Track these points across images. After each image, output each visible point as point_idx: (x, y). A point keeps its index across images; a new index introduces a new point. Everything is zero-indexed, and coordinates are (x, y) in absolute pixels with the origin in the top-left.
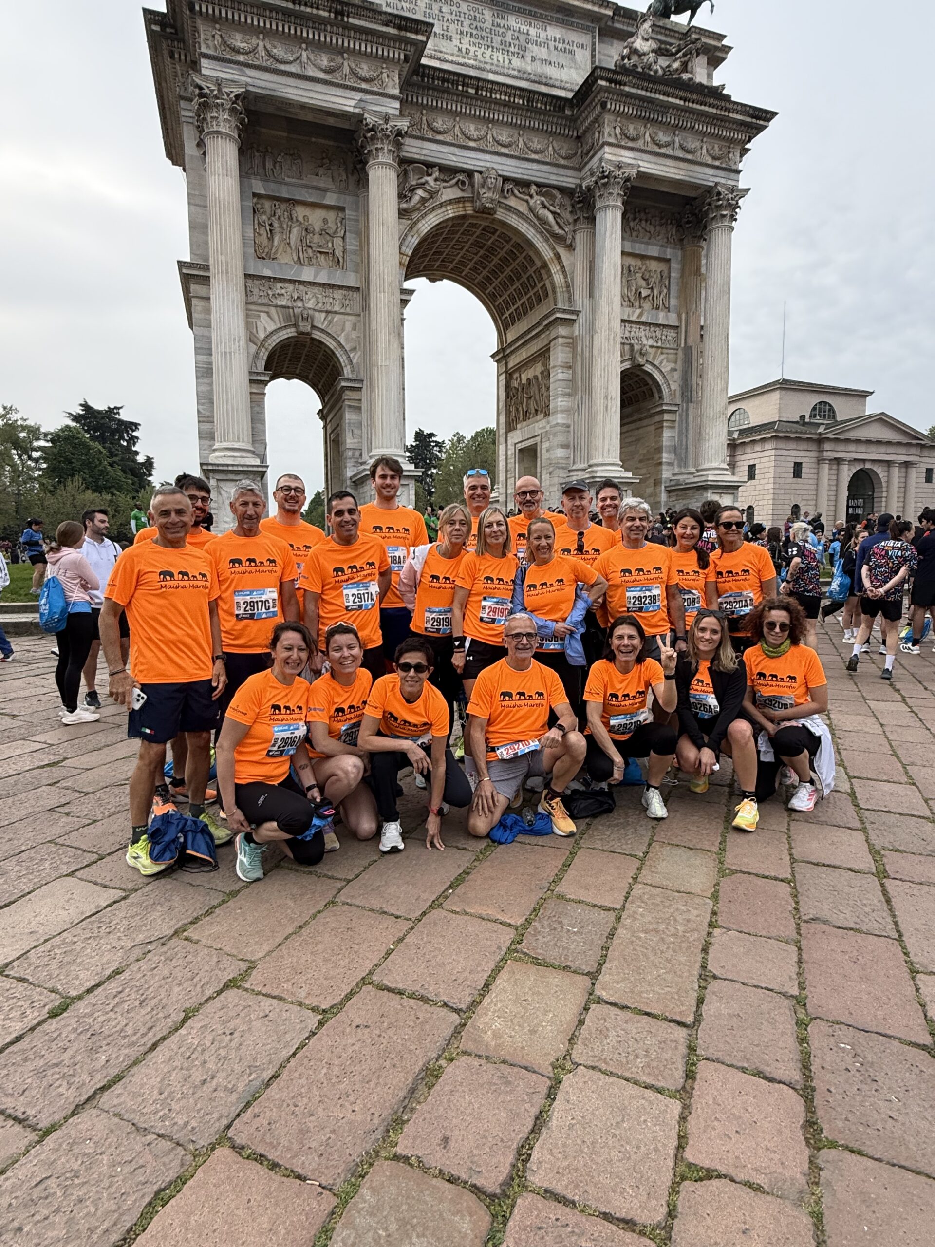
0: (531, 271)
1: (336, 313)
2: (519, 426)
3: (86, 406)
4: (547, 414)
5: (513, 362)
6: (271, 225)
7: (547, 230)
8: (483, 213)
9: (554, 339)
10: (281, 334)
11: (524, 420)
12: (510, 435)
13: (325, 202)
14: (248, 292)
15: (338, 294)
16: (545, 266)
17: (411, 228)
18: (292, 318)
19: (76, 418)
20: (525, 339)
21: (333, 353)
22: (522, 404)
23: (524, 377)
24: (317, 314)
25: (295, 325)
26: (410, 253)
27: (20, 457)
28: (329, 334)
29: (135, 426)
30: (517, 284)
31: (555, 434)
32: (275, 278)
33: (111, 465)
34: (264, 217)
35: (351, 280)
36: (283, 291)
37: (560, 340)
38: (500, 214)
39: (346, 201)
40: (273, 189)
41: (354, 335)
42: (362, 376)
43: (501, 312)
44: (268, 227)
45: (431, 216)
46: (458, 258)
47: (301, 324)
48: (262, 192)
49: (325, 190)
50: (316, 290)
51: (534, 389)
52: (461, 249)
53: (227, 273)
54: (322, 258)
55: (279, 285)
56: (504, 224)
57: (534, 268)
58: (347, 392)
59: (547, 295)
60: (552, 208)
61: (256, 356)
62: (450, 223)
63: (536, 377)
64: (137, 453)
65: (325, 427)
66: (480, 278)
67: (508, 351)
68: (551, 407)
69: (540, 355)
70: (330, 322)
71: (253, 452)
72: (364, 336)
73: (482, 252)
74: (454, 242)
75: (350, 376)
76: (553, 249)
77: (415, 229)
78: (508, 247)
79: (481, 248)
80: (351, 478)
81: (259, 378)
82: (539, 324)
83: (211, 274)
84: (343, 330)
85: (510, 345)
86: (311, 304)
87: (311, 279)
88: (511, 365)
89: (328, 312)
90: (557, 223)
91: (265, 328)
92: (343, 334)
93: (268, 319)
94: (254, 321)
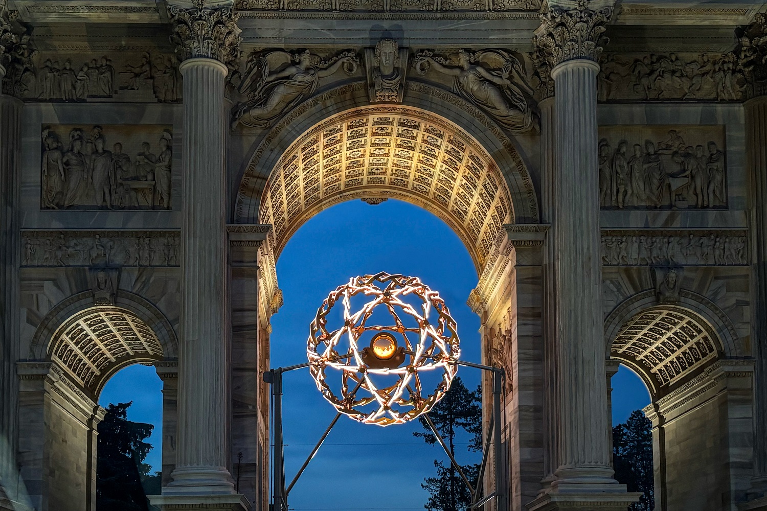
1: (153, 270)
6: (66, 163)
9: (512, 273)
10: (71, 307)
15: (158, 244)
16: (492, 165)
18: (88, 285)
26: (268, 174)
34: (57, 155)
35: (178, 222)
36: (78, 249)
38: (412, 101)
40: (70, 116)
44: (61, 167)
45: (301, 119)
48: (55, 121)
49: (145, 106)
50: (125, 241)
51: (505, 351)
56: (422, 114)
58: (167, 382)
59: (506, 208)
60: (496, 80)
61: (34, 341)
76: (503, 138)
81: (35, 372)
84: (164, 292)
87: (119, 228)
91: (50, 302)
92: (163, 299)
93: (54, 289)
94: (34, 293)
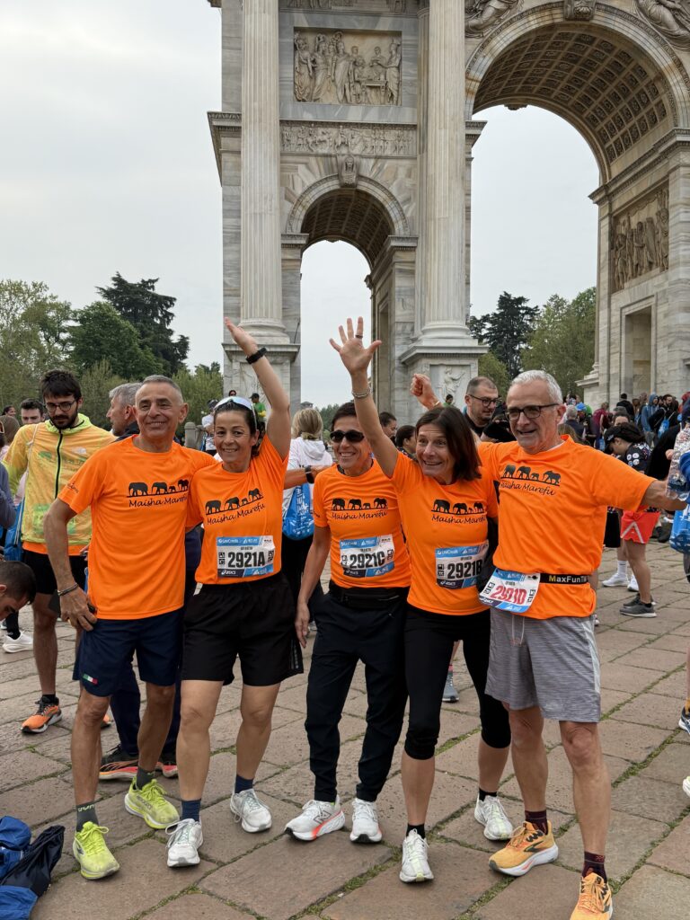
0: (642, 85)
1: (387, 158)
2: (626, 285)
3: (119, 281)
4: (665, 268)
5: (619, 202)
6: (314, 62)
7: (663, 32)
8: (576, 19)
9: (675, 169)
10: (321, 187)
11: (634, 276)
12: (615, 296)
13: (377, 29)
14: (284, 140)
15: (391, 135)
16: (661, 76)
17: (483, 47)
18: (335, 168)
19: (108, 294)
20: (634, 171)
21: (383, 206)
22: (631, 255)
23: (634, 221)
24: (364, 161)
25: (338, 176)
26: (481, 78)
27: (47, 340)
28: (377, 184)
29: (170, 301)
30: (624, 104)
31: (676, 294)
32: (316, 123)
33: (142, 346)
34: (306, 54)
35: (407, 117)
36: (325, 137)
37: (682, 170)
38: (600, 19)
39: (404, 24)
40: (318, 20)
41: (408, 183)
42: (417, 232)
43: (603, 140)
44: (310, 65)
45: (508, 31)
46: (545, 78)
47: (344, 174)
48: (305, 25)
49: (378, 15)
50: (364, 132)
51: (647, 235)
52: (549, 66)
53: (260, 121)
54: (372, 93)
55: (320, 130)
56: (604, 30)
57: (647, 81)
58: (398, 254)
59: (664, 114)
60: (669, 5)
61: (292, 216)
62: (533, 37)
63: (650, 221)
64: (171, 332)
65: (373, 297)
66: (575, 99)
67: (613, 189)
68: (671, 257)
69: (656, 191)
70: (380, 169)
71: (283, 330)
72: (421, 184)
73: (576, 67)
74: (539, 59)
75: (402, 234)
76: (672, 54)
77: (487, 49)
78: (611, 57)
79: (575, 62)
80: (400, 359)
81: (294, 242)
82: (653, 151)
83: (242, 124)
84: (395, 178)
85: (615, 180)
86: (357, 150)
87: (358, 120)
88: (616, 205)
89: (377, 158)
90: (678, 21)
91: (303, 182)
92: (395, 183)
93: (306, 171)
94: (290, 174)
